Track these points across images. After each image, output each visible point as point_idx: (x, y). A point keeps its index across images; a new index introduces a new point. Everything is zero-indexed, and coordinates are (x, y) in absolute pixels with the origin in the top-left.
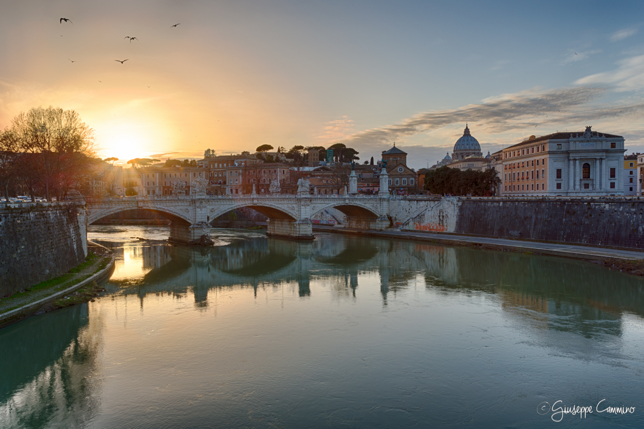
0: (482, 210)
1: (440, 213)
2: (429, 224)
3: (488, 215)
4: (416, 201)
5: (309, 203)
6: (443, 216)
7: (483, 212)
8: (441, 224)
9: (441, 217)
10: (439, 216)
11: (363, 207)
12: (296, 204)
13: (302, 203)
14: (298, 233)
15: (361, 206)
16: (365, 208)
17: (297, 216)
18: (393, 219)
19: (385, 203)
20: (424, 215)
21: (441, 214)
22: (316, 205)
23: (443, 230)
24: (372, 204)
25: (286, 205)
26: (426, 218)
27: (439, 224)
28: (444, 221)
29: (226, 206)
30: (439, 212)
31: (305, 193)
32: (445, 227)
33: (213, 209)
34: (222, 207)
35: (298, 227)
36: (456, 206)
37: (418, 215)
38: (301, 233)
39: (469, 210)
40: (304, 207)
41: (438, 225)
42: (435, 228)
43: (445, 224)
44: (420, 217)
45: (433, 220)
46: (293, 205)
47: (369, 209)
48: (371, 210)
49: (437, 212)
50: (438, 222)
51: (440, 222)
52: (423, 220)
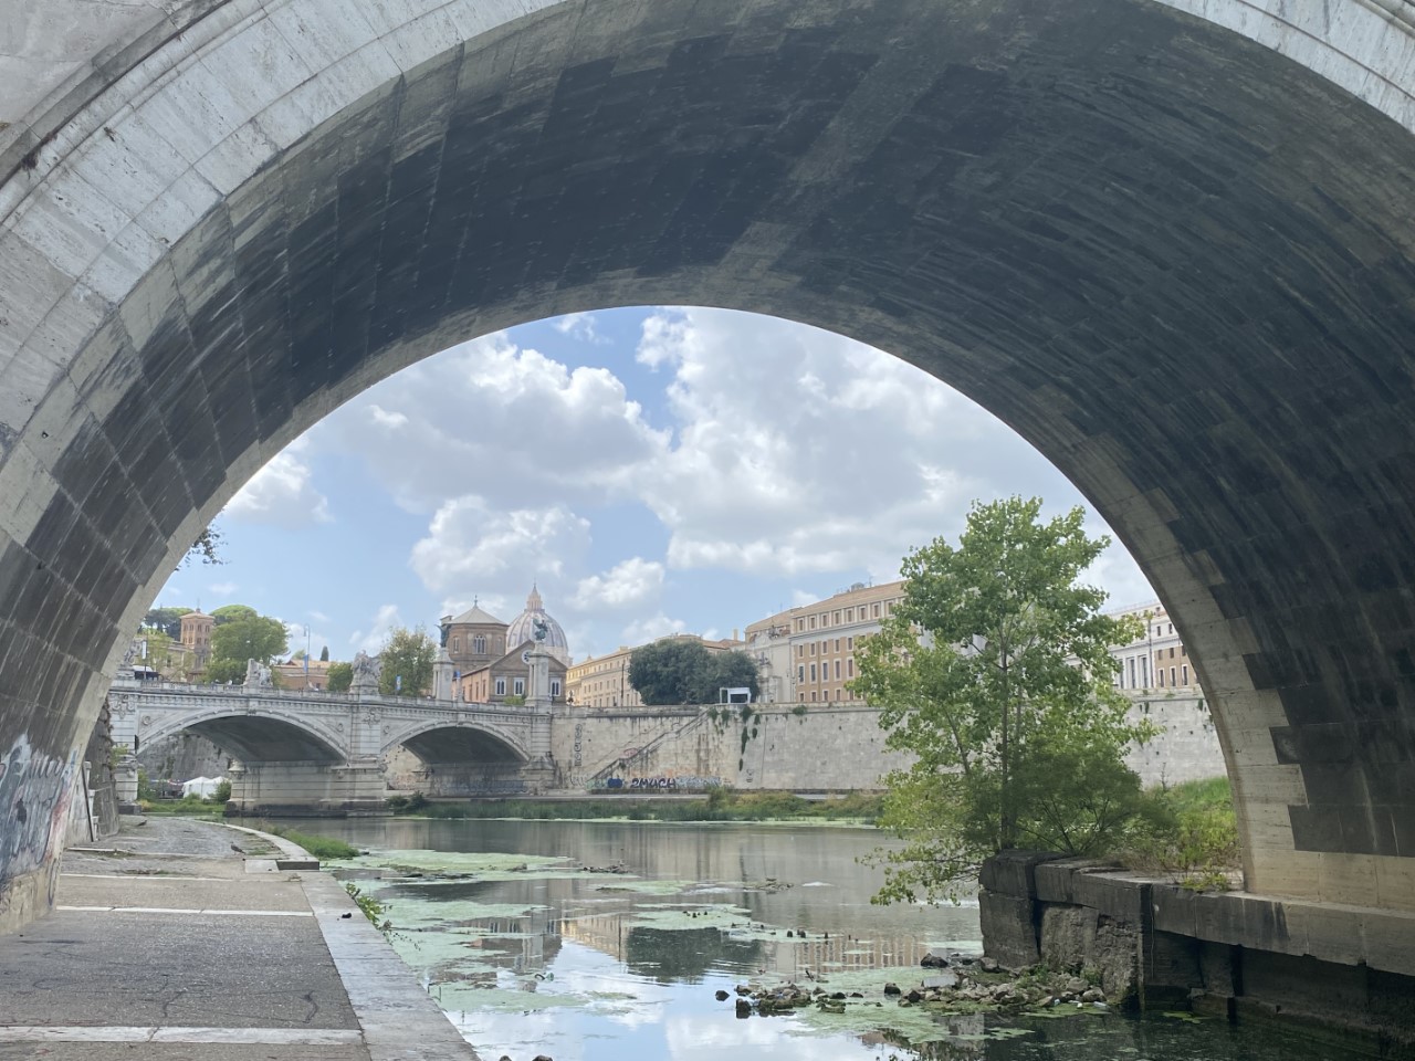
1: (699, 743)
2: (670, 772)
4: (629, 719)
5: (378, 715)
6: (708, 752)
8: (703, 770)
9: (702, 754)
10: (698, 751)
11: (495, 734)
12: (346, 716)
13: (363, 715)
14: (348, 794)
16: (500, 736)
17: (348, 749)
18: (562, 764)
19: (542, 727)
20: (655, 750)
21: (703, 747)
22: (394, 723)
23: (709, 782)
24: (512, 729)
25: (323, 719)
26: (660, 759)
27: (698, 770)
28: (711, 763)
29: (181, 712)
30: (695, 740)
31: (370, 690)
32: (714, 775)
33: (148, 718)
34: (169, 713)
35: (348, 778)
37: (639, 753)
38: (357, 793)
40: (366, 726)
41: (693, 773)
42: (686, 778)
43: (713, 770)
44: (643, 755)
45: (681, 760)
46: (341, 720)
47: (507, 740)
48: (511, 743)
49: (691, 742)
50: (696, 766)
51: (699, 765)
52: (652, 763)
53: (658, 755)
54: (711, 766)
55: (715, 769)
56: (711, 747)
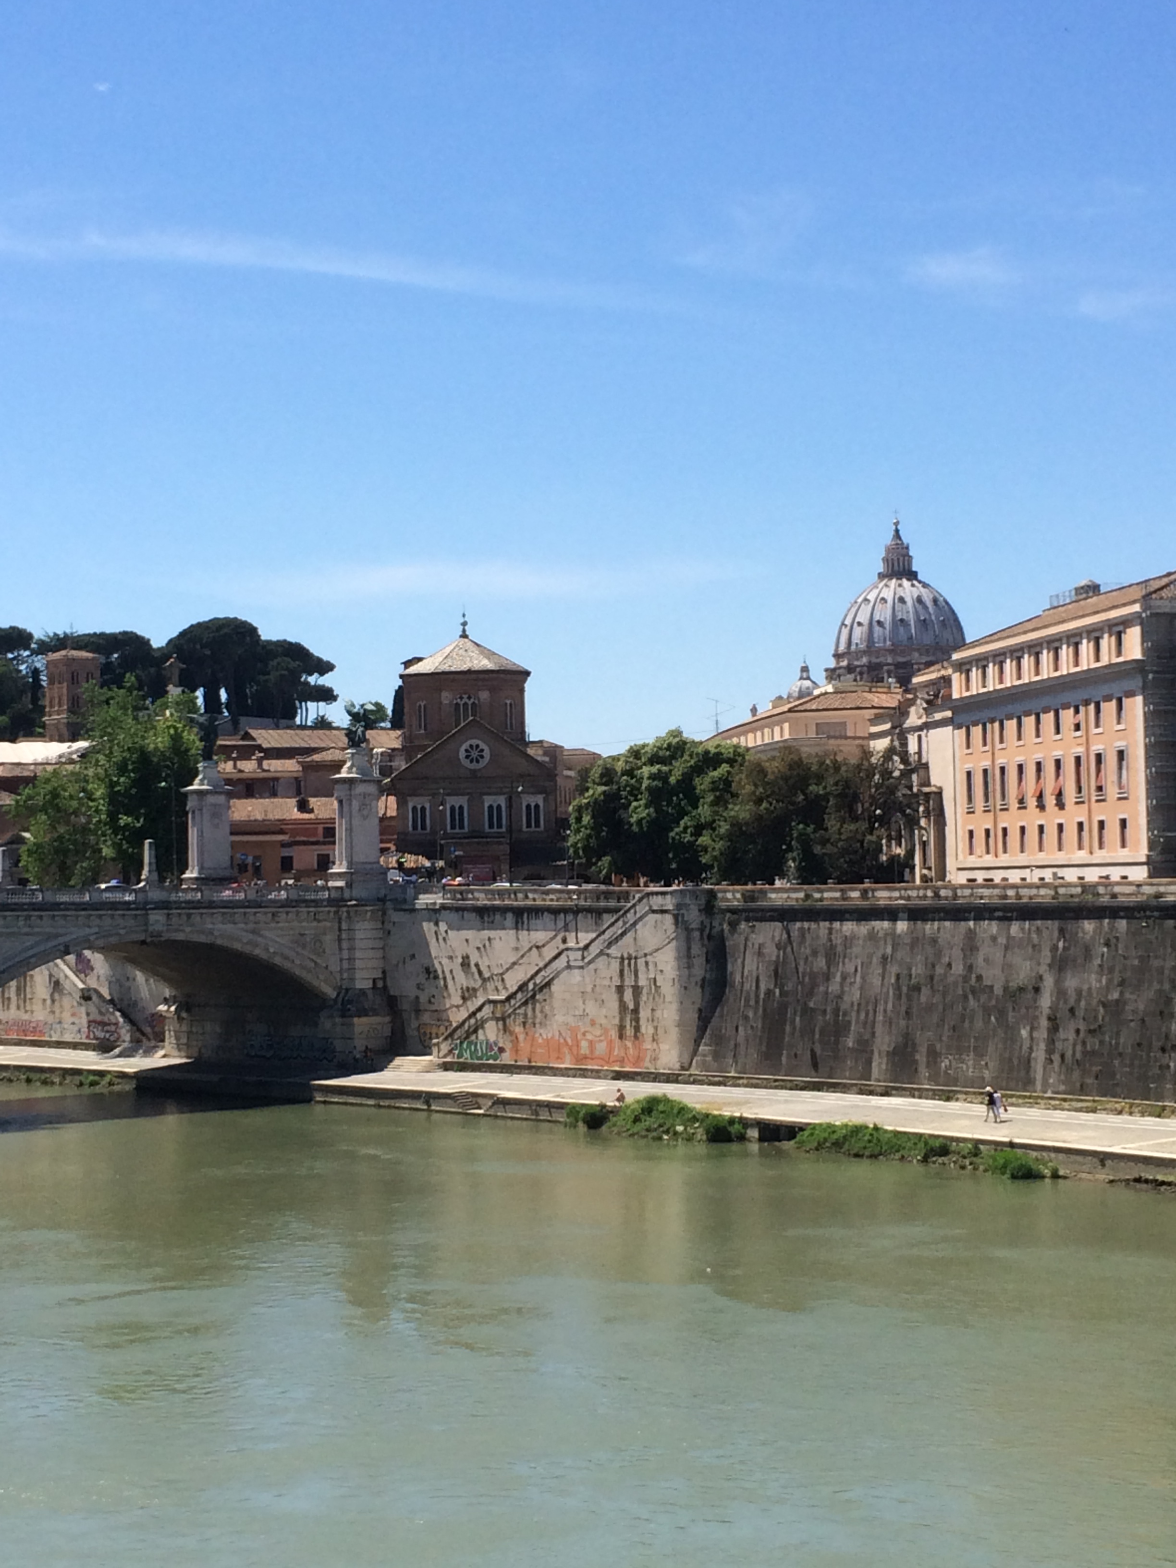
0: (815, 953)
1: (622, 972)
2: (574, 1031)
3: (844, 978)
4: (510, 917)
6: (637, 990)
7: (821, 963)
8: (629, 1031)
9: (628, 995)
10: (620, 989)
11: (247, 949)
15: (237, 946)
16: (257, 952)
18: (405, 1006)
20: (549, 985)
21: (629, 981)
23: (638, 1060)
26: (557, 1003)
27: (621, 1028)
28: (644, 1014)
30: (615, 965)
32: (648, 1045)
36: (697, 934)
37: (522, 987)
39: (760, 954)
41: (614, 1034)
42: (601, 1048)
43: (646, 1029)
45: (591, 1008)
47: (277, 960)
48: (287, 965)
49: (608, 970)
50: (617, 1021)
51: (622, 1020)
52: (542, 1011)
53: (551, 996)
54: (643, 1022)
55: (651, 1031)
56: (642, 982)
